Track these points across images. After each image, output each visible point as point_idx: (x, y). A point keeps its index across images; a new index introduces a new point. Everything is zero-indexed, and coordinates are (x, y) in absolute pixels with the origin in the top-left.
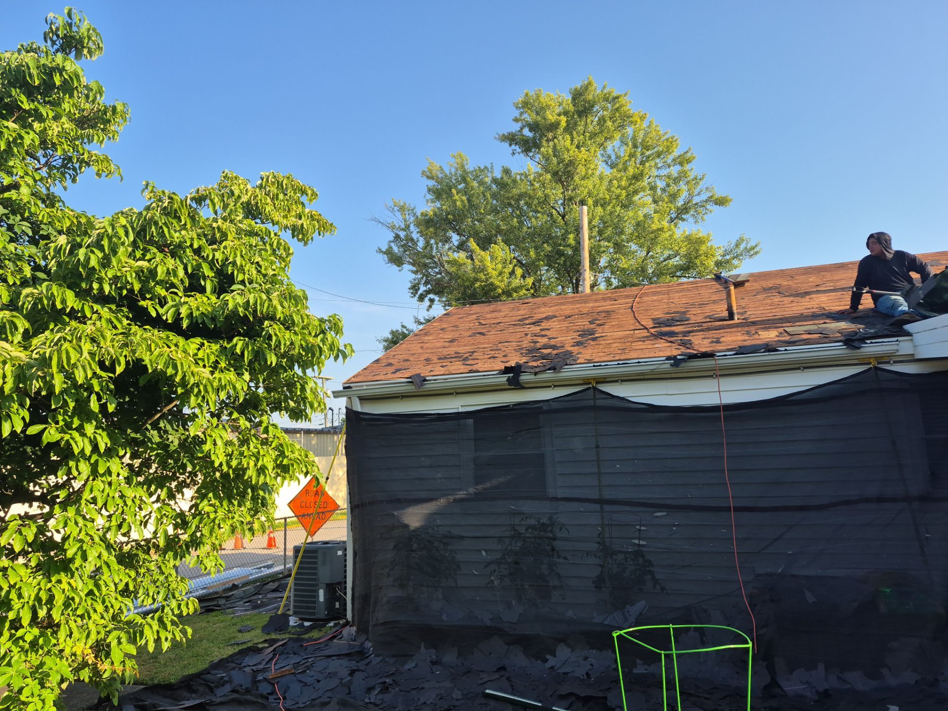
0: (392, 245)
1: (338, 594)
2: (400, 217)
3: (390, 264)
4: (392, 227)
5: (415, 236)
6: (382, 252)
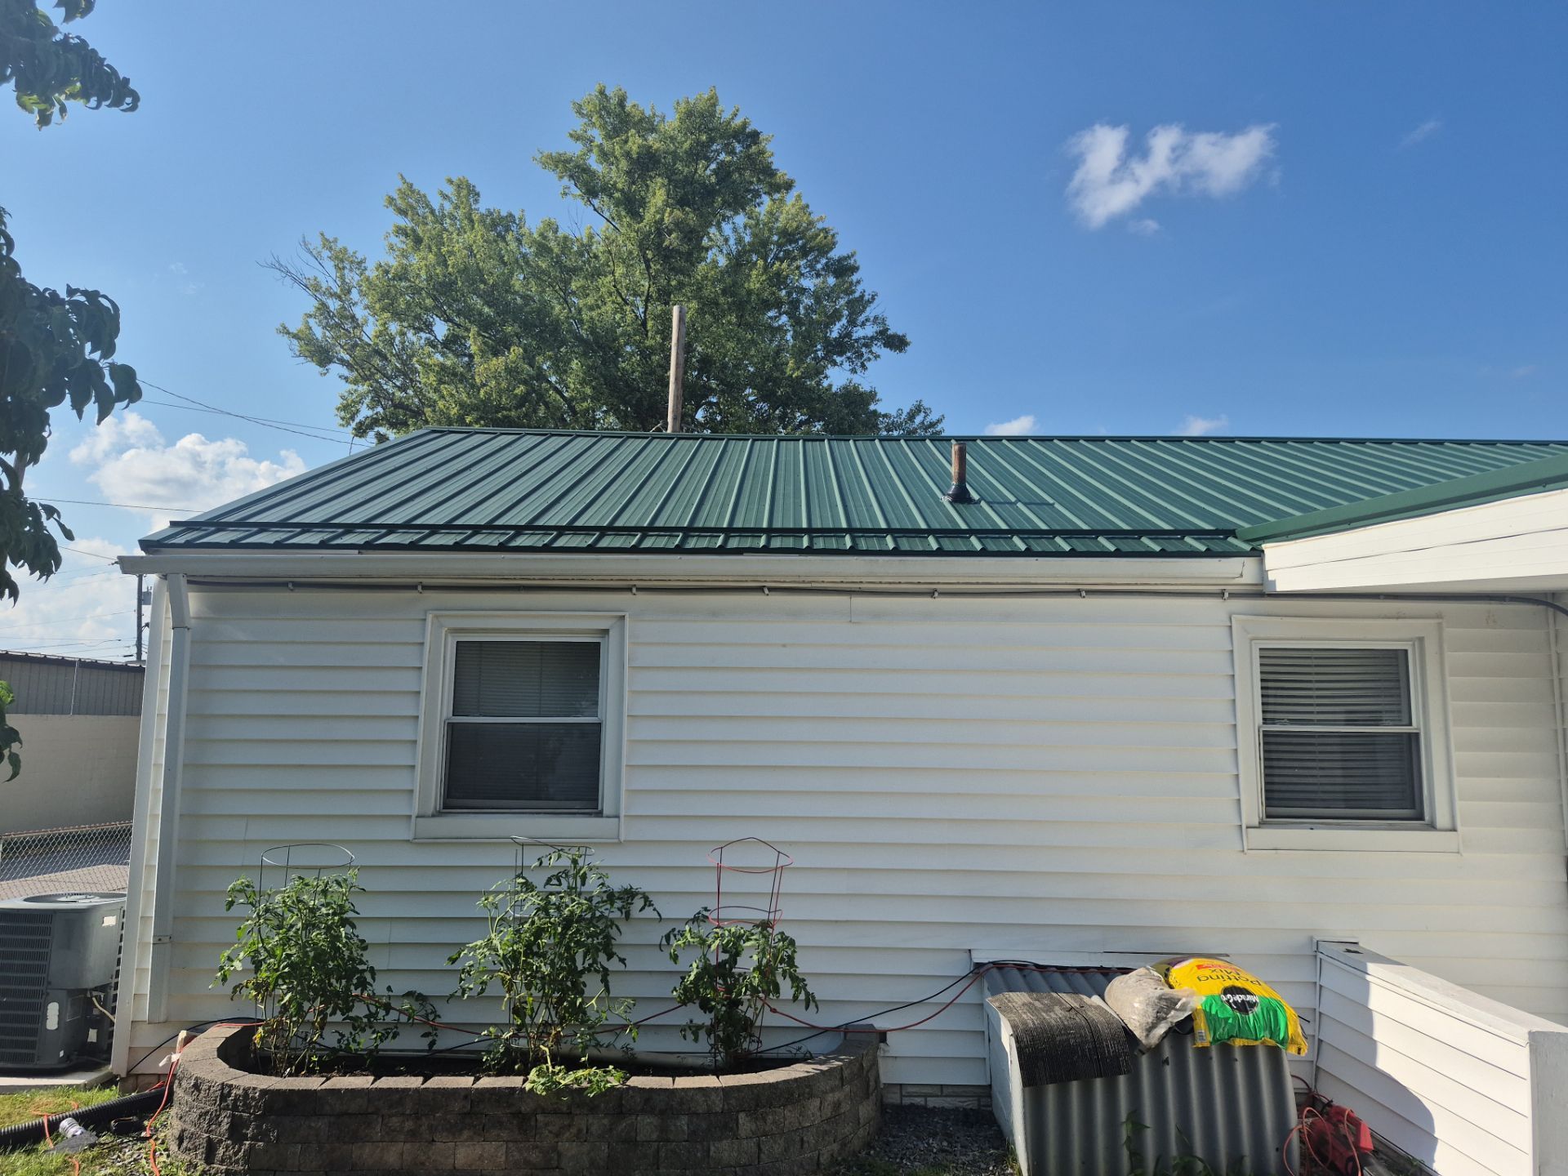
0: (312, 322)
1: (95, 1012)
2: (333, 272)
3: (302, 359)
4: (314, 288)
5: (360, 312)
6: (288, 333)
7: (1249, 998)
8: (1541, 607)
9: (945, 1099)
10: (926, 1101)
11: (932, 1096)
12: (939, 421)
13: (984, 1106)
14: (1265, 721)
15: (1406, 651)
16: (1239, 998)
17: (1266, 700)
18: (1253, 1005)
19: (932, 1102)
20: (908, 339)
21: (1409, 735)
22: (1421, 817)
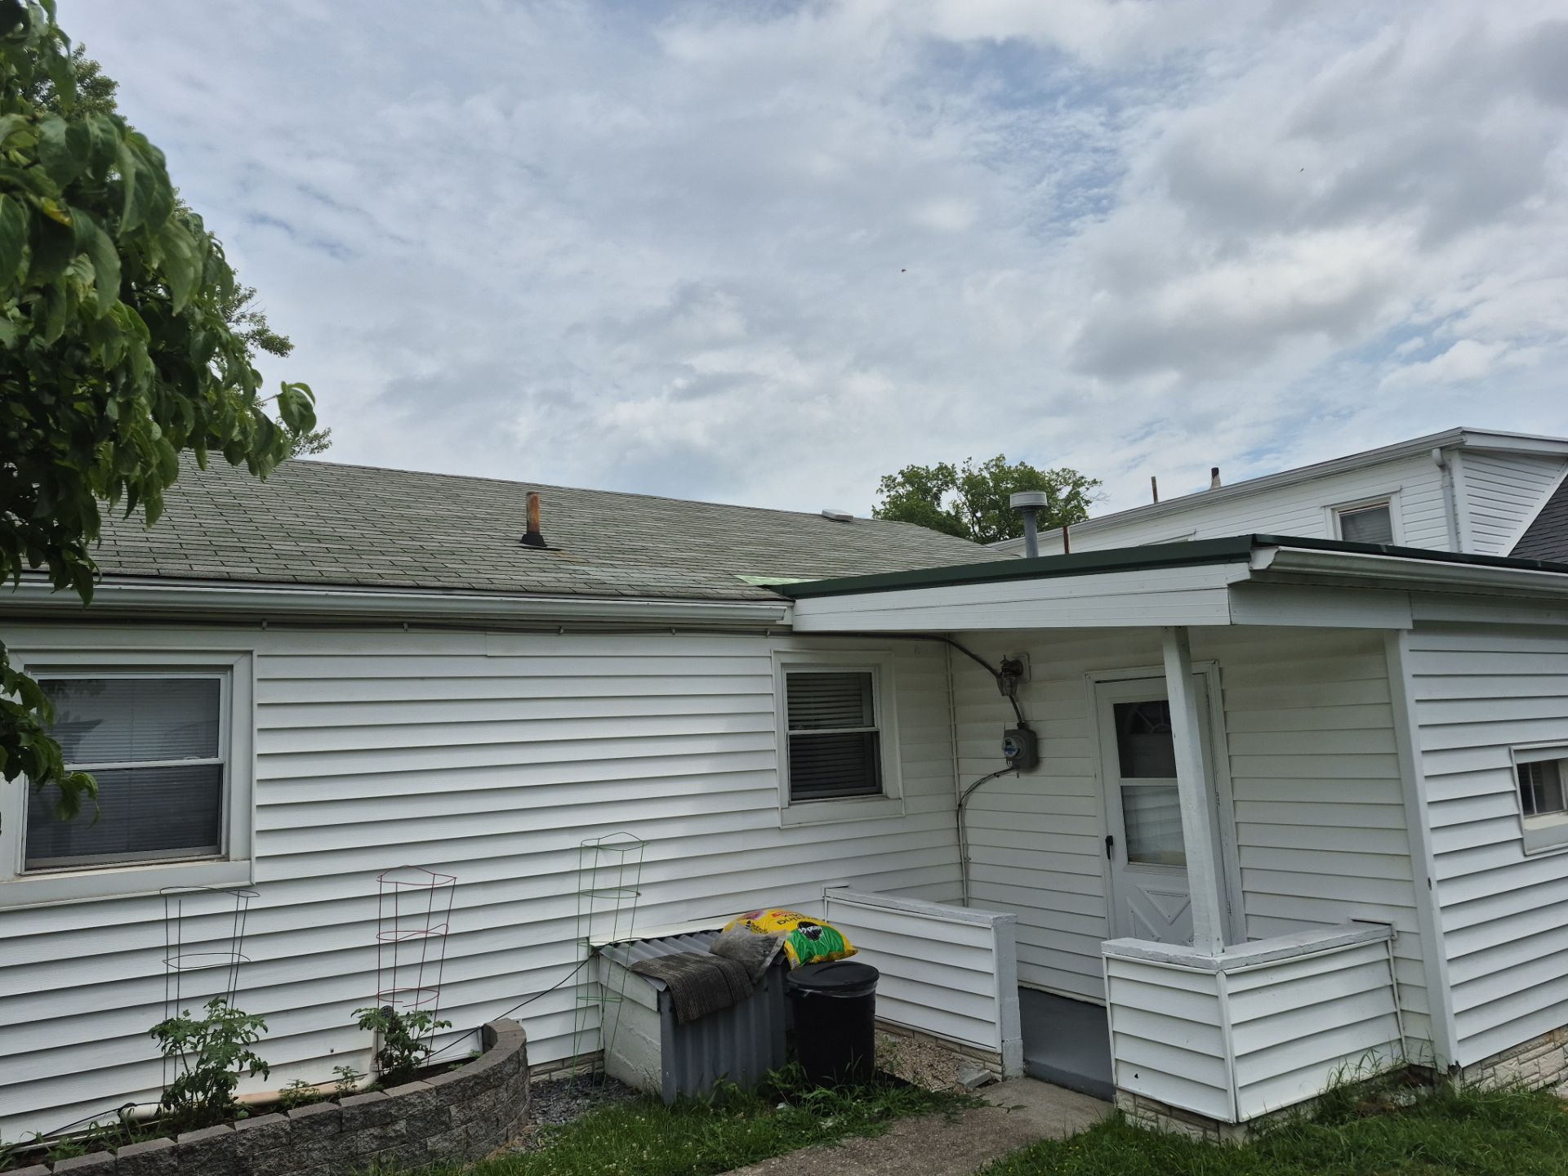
7: (816, 928)
8: (941, 643)
9: (566, 1070)
10: (550, 1076)
11: (555, 1070)
12: (326, 434)
13: (597, 1069)
14: (791, 728)
15: (870, 674)
16: (811, 929)
17: (793, 712)
18: (820, 932)
19: (556, 1076)
20: (291, 342)
21: (871, 733)
22: (879, 791)
